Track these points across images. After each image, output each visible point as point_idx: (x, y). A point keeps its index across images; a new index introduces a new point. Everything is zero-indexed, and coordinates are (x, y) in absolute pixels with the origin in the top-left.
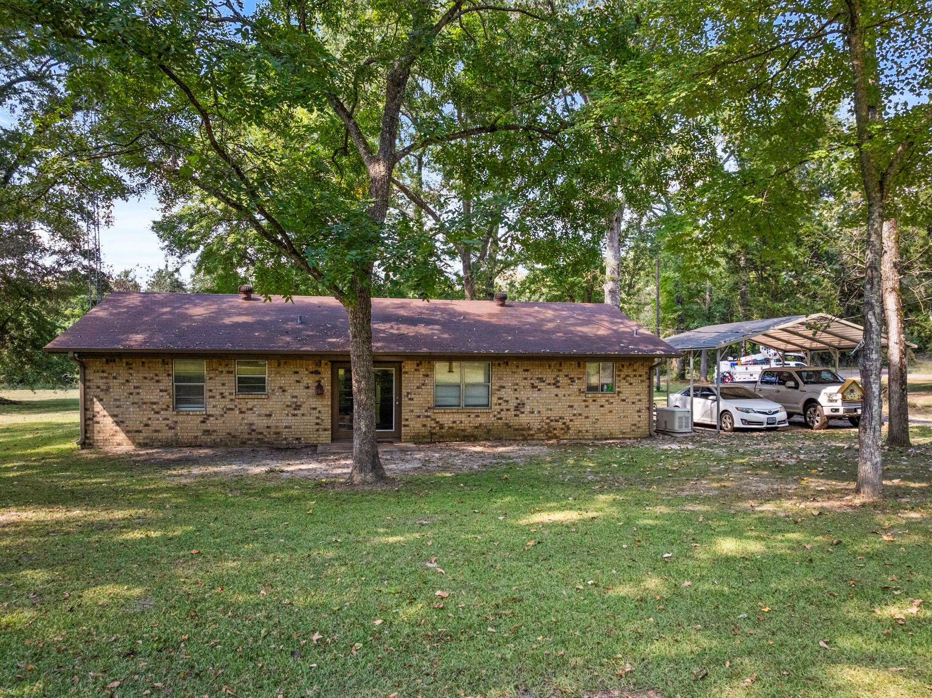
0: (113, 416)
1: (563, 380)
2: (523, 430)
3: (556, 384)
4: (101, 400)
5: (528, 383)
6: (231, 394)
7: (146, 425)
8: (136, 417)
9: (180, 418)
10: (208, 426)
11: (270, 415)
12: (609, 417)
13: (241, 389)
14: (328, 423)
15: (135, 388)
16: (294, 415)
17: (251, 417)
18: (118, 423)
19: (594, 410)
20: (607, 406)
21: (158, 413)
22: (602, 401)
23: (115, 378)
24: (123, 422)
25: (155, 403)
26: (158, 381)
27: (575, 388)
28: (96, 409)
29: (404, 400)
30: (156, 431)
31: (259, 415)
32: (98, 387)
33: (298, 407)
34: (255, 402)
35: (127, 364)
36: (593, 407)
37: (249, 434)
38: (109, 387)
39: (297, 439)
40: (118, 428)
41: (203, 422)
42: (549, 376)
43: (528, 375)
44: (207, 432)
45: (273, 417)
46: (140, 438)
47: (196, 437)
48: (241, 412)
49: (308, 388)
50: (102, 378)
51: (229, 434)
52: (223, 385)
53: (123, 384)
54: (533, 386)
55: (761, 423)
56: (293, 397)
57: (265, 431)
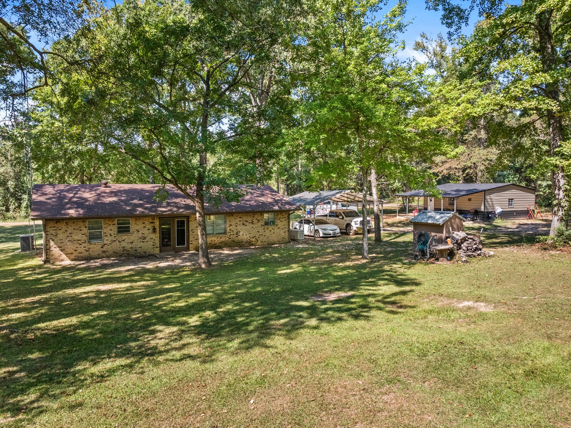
0: (59, 247)
1: (255, 221)
2: (240, 242)
3: (252, 223)
4: (53, 240)
5: (241, 223)
6: (114, 234)
7: (75, 250)
8: (71, 247)
9: (91, 246)
10: (104, 249)
11: (132, 243)
12: (273, 235)
13: (119, 232)
14: (158, 244)
15: (70, 233)
16: (143, 242)
17: (124, 244)
18: (62, 250)
19: (267, 233)
20: (273, 231)
21: (81, 244)
22: (271, 229)
23: (60, 230)
24: (64, 250)
25: (79, 240)
26: (81, 230)
27: (260, 224)
28: (51, 245)
29: (191, 233)
30: (80, 253)
31: (128, 243)
32: (52, 234)
33: (145, 238)
34: (126, 237)
35: (66, 223)
36: (267, 231)
37: (123, 251)
38: (57, 234)
39: (145, 252)
40: (62, 253)
41: (102, 247)
42: (250, 219)
43: (241, 219)
44: (104, 252)
45: (134, 243)
46: (73, 256)
47: (99, 254)
48: (119, 242)
49: (149, 229)
50: (54, 230)
51: (114, 252)
52: (111, 230)
53: (64, 232)
54: (243, 224)
55: (330, 234)
56: (143, 234)
57: (130, 250)
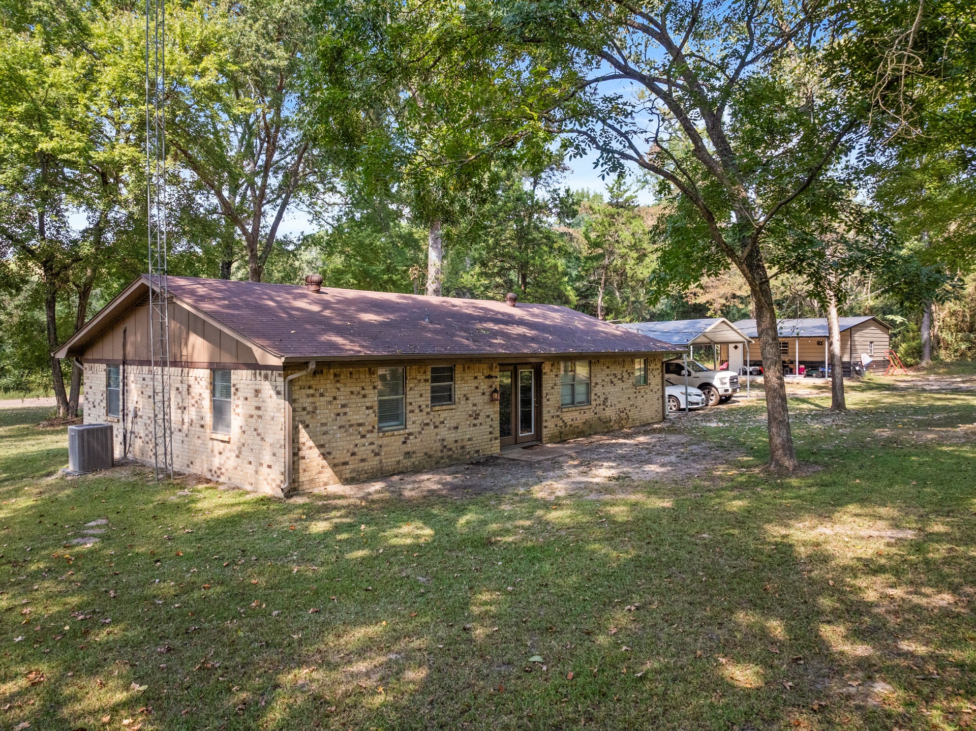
0: (320, 446)
1: (626, 375)
2: (607, 422)
3: (622, 379)
4: (307, 427)
5: (607, 379)
6: (427, 406)
7: (353, 454)
8: (342, 443)
9: (385, 441)
10: (408, 448)
11: (456, 428)
12: (646, 405)
13: (434, 400)
14: (497, 433)
15: (343, 406)
16: (475, 425)
17: (443, 432)
18: (325, 456)
19: (639, 401)
20: (645, 396)
21: (363, 437)
22: (643, 392)
23: (322, 395)
24: (329, 453)
25: (360, 425)
26: (364, 396)
27: (630, 381)
28: (302, 440)
29: (544, 400)
30: (363, 460)
31: (449, 429)
32: (304, 409)
33: (477, 417)
34: (444, 415)
35: (335, 375)
36: (639, 397)
37: (442, 451)
38: (315, 408)
39: (477, 451)
40: (324, 462)
41: (404, 443)
42: (620, 372)
43: (609, 371)
44: (408, 454)
45: (460, 430)
46: (347, 471)
47: (398, 462)
48: (436, 427)
49: (483, 394)
50: (308, 396)
51: (426, 454)
52: (421, 396)
53: (330, 402)
54: (611, 382)
55: (697, 404)
56: (475, 405)
57: (453, 446)
